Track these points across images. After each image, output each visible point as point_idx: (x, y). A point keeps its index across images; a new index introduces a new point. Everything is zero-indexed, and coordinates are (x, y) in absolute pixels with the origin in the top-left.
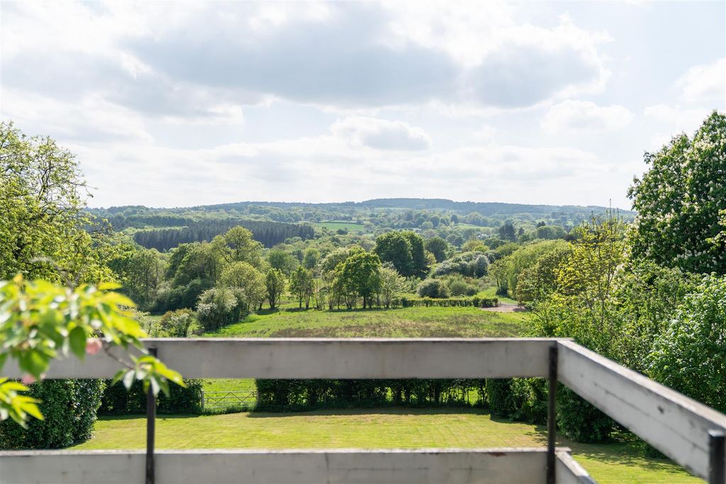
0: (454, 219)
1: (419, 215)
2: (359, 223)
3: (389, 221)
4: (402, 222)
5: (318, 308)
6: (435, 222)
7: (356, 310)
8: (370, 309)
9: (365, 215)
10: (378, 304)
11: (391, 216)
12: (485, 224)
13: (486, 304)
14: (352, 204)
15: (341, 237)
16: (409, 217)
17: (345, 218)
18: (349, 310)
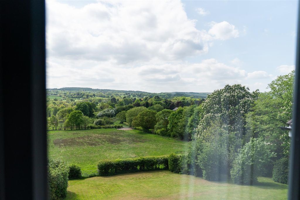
0: (94, 95)
1: (82, 93)
2: (60, 96)
3: (71, 95)
4: (75, 96)
5: (60, 130)
6: (88, 96)
7: (74, 130)
8: (79, 129)
9: (62, 93)
10: (82, 127)
11: (71, 94)
12: (104, 97)
13: (119, 127)
14: (57, 89)
15: (56, 102)
16: (78, 94)
17: (55, 94)
18: (72, 130)
